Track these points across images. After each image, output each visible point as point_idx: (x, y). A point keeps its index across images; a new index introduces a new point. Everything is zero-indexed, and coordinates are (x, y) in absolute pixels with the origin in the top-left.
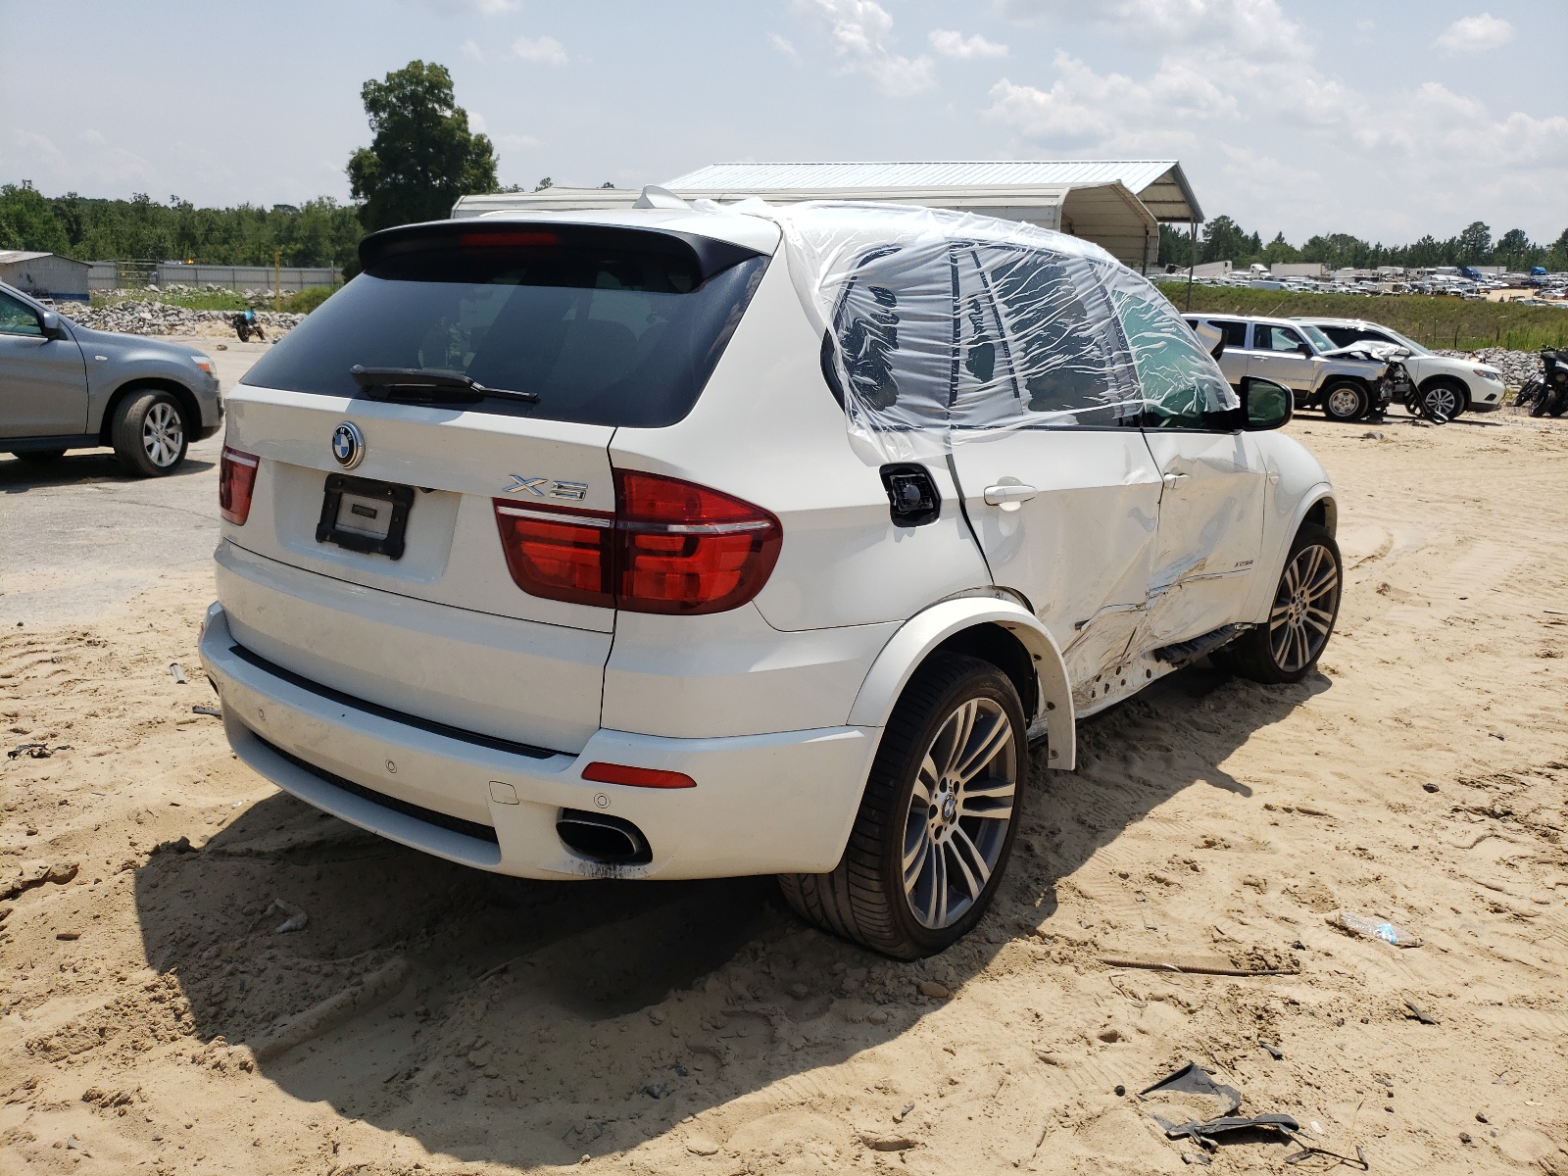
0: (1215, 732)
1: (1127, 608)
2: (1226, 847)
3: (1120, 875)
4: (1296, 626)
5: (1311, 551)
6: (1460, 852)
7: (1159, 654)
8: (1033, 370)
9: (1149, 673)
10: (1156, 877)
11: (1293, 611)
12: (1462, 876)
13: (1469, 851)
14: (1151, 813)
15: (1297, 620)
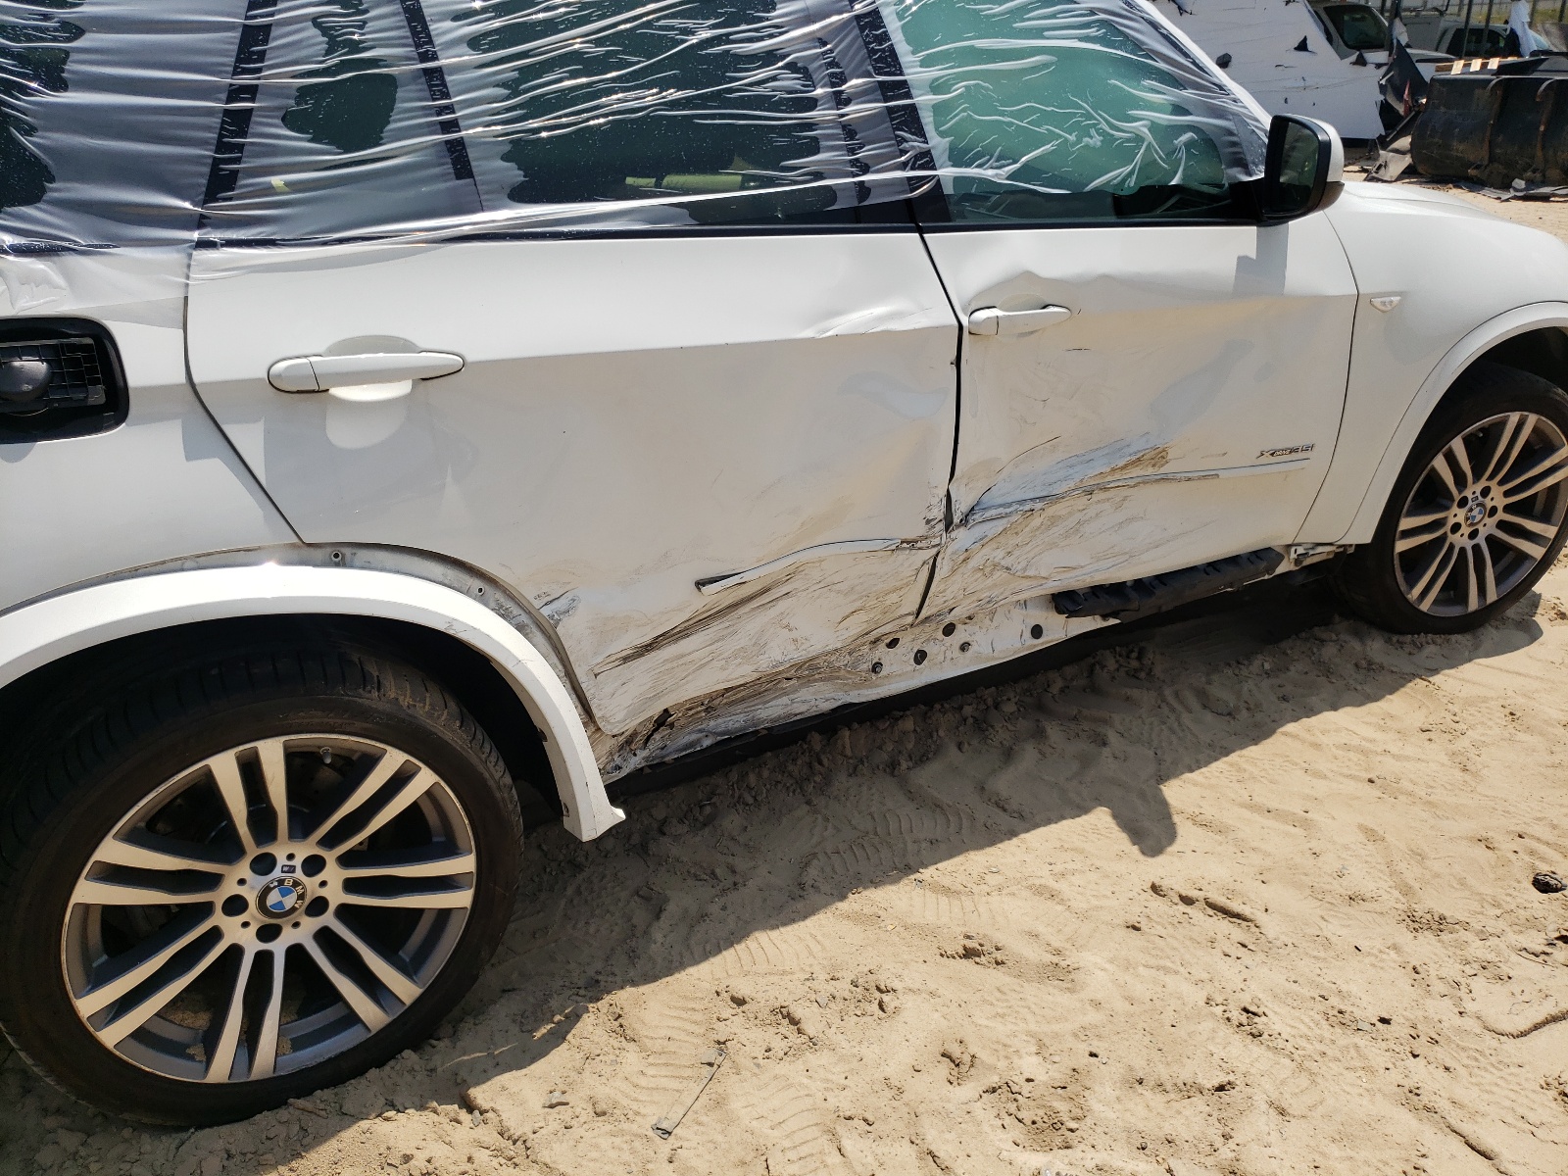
0: (1229, 714)
1: (880, 545)
2: (997, 963)
3: (734, 999)
4: (1469, 544)
5: (1503, 423)
6: (1490, 1040)
7: (1066, 602)
8: (533, 124)
9: (1037, 632)
10: (789, 1014)
11: (1460, 519)
12: (1427, 1109)
13: (1510, 1044)
14: (926, 874)
15: (1473, 535)
